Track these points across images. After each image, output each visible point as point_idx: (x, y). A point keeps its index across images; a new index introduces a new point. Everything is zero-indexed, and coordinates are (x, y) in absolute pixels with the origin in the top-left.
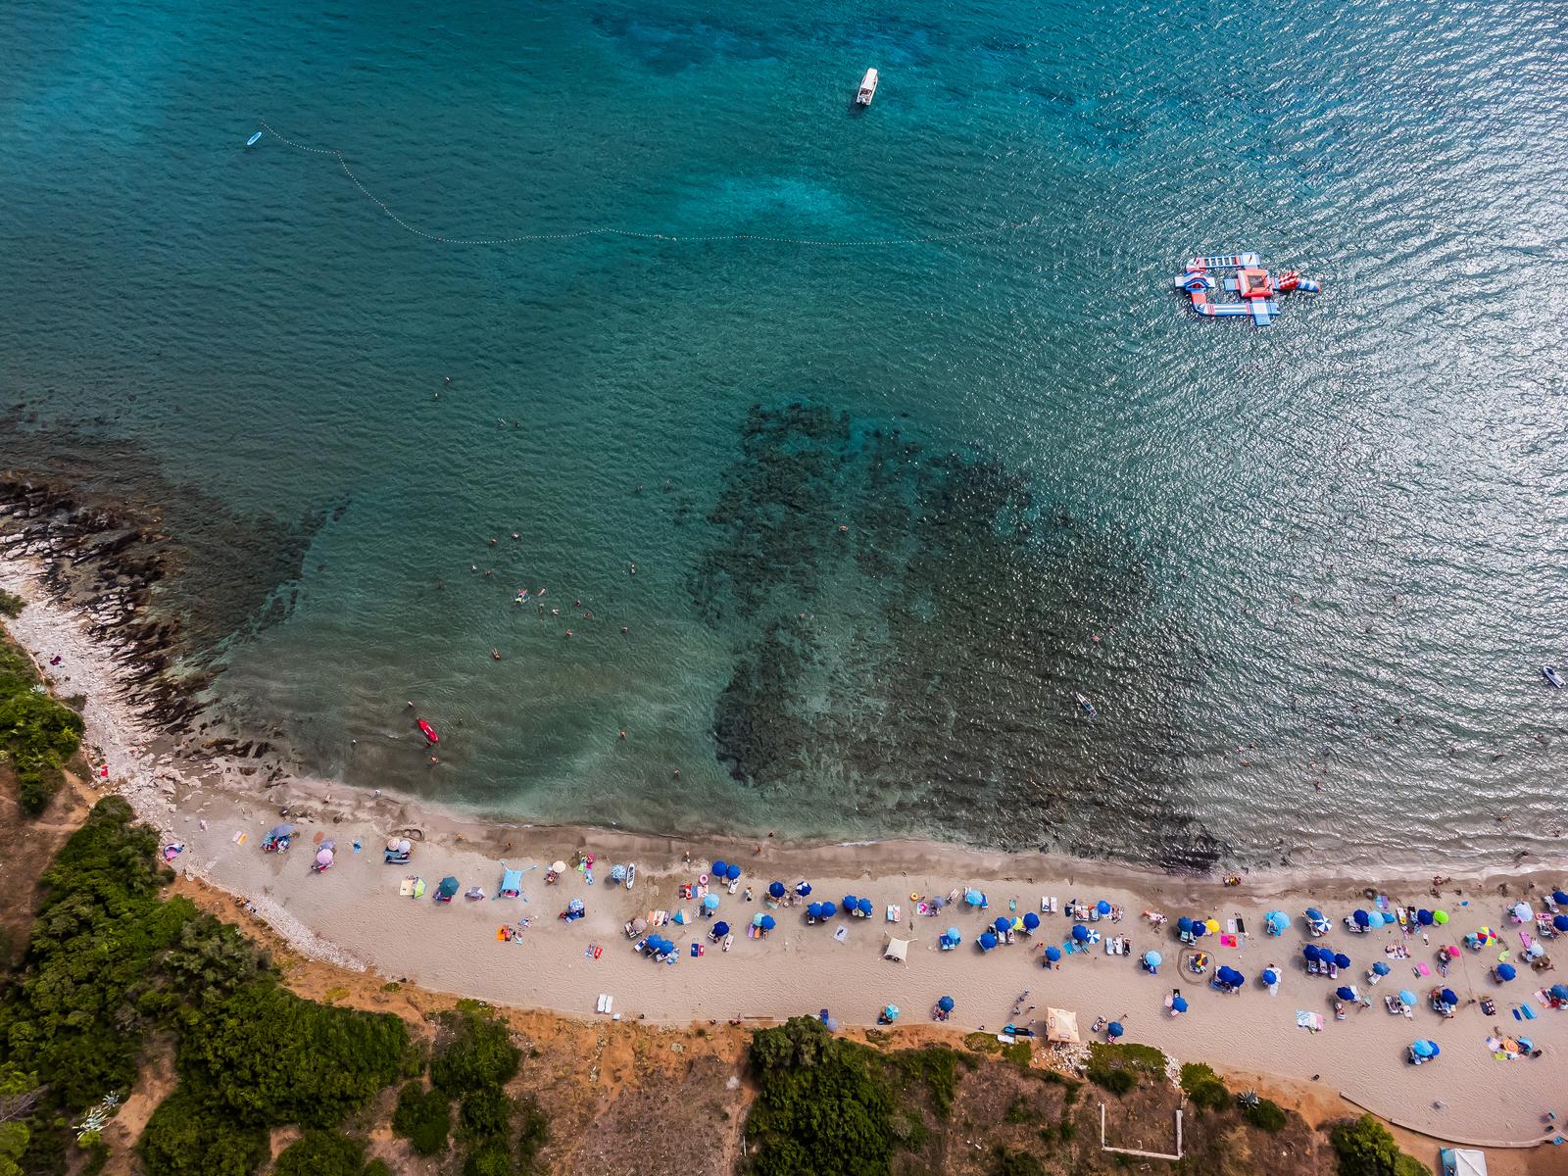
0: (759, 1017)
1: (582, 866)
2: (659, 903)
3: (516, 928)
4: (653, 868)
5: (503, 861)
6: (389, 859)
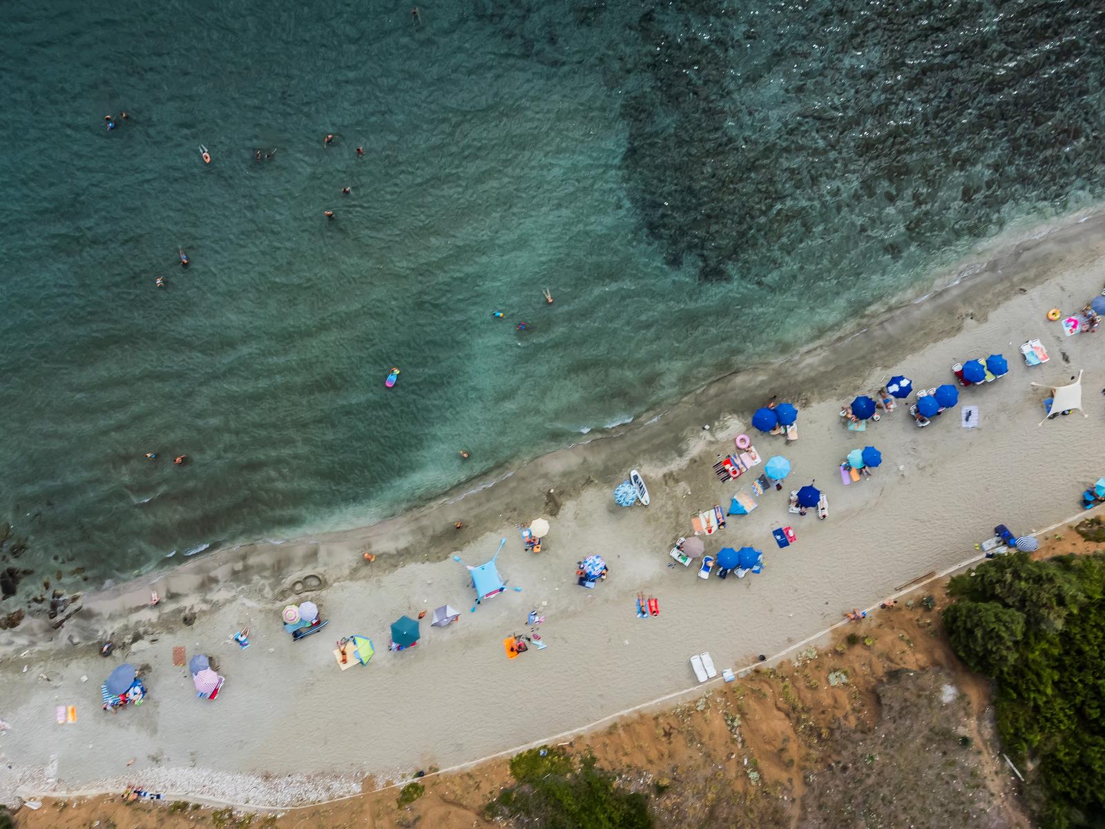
0: (916, 581)
1: (566, 508)
2: (698, 502)
3: (526, 631)
4: (664, 462)
5: (455, 556)
6: (297, 635)
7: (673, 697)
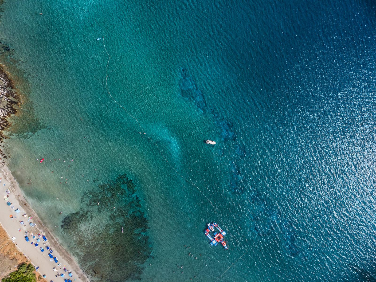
0: (30, 260)
1: (29, 218)
2: (34, 232)
3: (13, 217)
4: (38, 227)
5: (20, 206)
6: (6, 191)
7: (9, 236)
